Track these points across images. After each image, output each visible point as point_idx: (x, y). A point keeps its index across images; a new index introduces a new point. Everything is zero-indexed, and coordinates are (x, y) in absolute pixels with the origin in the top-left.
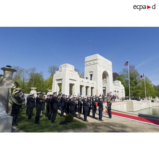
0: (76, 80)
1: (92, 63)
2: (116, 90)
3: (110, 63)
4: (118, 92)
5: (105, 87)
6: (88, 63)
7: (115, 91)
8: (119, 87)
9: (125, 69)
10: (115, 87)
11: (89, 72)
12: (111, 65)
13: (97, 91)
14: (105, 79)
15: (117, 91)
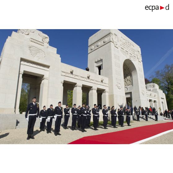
0: (48, 67)
1: (100, 43)
2: (151, 99)
3: (137, 48)
4: (155, 101)
5: (131, 93)
6: (93, 47)
7: (150, 101)
8: (156, 94)
9: (158, 72)
10: (149, 93)
11: (96, 62)
12: (139, 52)
13: (111, 97)
14: (129, 78)
15: (153, 101)
